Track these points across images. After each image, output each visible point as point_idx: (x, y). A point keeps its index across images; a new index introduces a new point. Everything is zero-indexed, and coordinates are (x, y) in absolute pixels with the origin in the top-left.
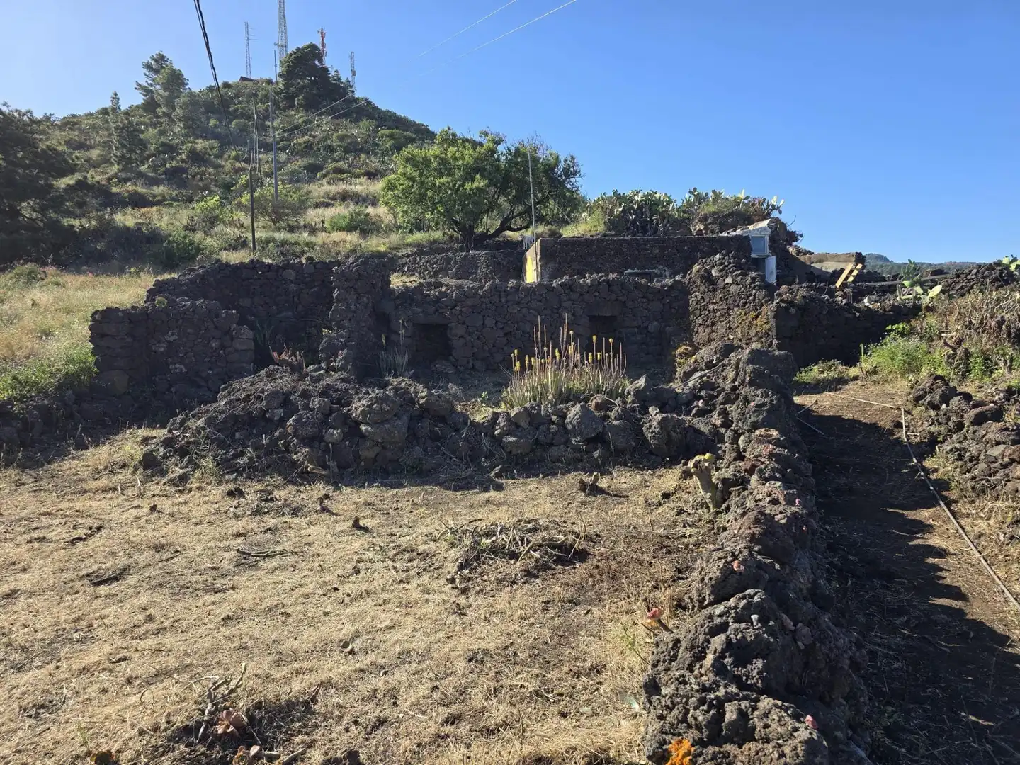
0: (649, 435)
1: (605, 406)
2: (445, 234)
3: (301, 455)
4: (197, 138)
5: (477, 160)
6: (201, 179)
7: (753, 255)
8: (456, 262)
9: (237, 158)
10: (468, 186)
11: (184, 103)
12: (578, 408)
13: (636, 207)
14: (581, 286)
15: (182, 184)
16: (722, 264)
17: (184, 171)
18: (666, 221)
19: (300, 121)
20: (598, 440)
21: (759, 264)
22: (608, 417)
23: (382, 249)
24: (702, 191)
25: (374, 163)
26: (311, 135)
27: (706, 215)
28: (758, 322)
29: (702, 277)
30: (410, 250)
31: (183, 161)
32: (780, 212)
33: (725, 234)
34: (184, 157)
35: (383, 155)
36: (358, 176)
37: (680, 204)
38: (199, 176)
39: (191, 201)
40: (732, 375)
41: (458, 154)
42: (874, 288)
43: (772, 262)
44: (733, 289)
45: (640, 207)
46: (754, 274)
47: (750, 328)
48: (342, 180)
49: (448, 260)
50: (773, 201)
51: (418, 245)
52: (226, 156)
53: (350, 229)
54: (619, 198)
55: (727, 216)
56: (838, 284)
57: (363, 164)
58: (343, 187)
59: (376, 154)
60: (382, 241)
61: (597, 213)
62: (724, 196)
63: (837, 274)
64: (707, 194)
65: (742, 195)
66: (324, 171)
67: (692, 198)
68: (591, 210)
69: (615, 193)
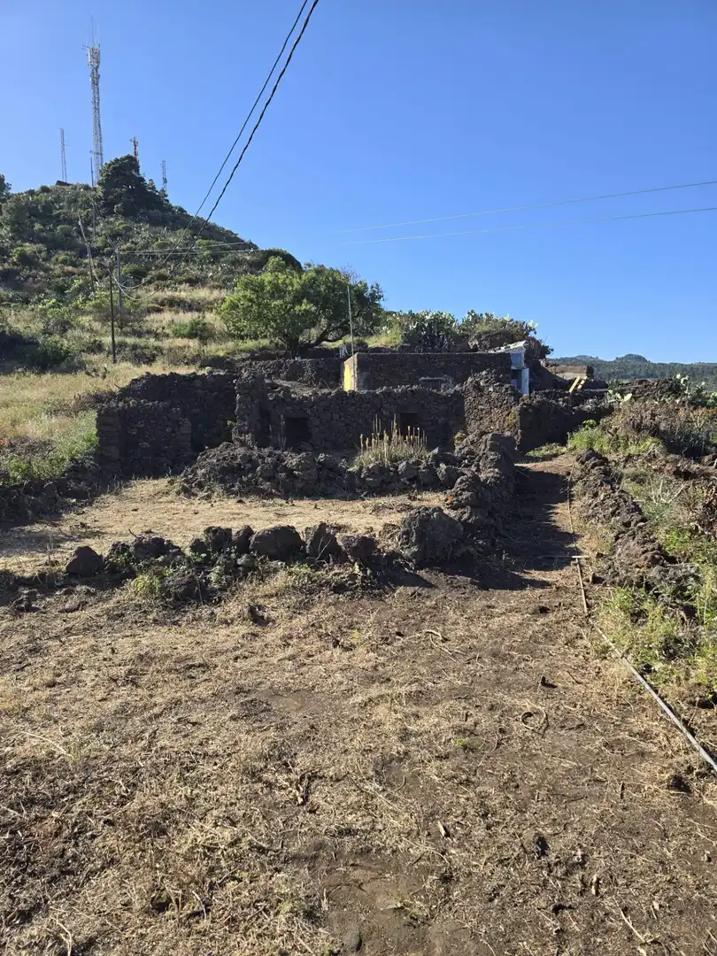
0: (440, 476)
1: (418, 463)
2: (271, 342)
3: (266, 485)
4: (25, 240)
5: (303, 286)
6: (34, 282)
7: (513, 368)
8: (286, 367)
9: (64, 262)
10: (298, 308)
11: (11, 209)
12: (404, 463)
13: (426, 325)
14: (395, 394)
15: (17, 286)
16: (487, 378)
17: (17, 273)
18: (450, 337)
19: (120, 227)
20: (414, 479)
21: (517, 374)
22: (419, 469)
23: (221, 354)
24: (478, 312)
25: (194, 271)
26: (132, 242)
27: (480, 333)
28: (509, 418)
29: (474, 387)
30: (244, 355)
31: (14, 264)
32: (535, 333)
33: (492, 352)
34: (15, 260)
35: (201, 263)
36: (181, 283)
37: (460, 322)
38: (31, 279)
39: (27, 302)
40: (483, 447)
41: (287, 281)
42: (595, 394)
43: (526, 373)
44: (494, 395)
45: (430, 325)
46: (508, 386)
47: (504, 421)
48: (168, 287)
49: (280, 366)
50: (530, 324)
51: (251, 351)
52: (53, 259)
53: (191, 336)
54: (413, 316)
55: (496, 334)
56: (571, 391)
57: (184, 272)
58: (168, 293)
59: (195, 262)
60: (220, 347)
61: (396, 328)
62: (495, 318)
63: (571, 382)
64: (481, 315)
65: (507, 318)
66: (148, 278)
67: (470, 317)
68: (390, 325)
69: (410, 312)
